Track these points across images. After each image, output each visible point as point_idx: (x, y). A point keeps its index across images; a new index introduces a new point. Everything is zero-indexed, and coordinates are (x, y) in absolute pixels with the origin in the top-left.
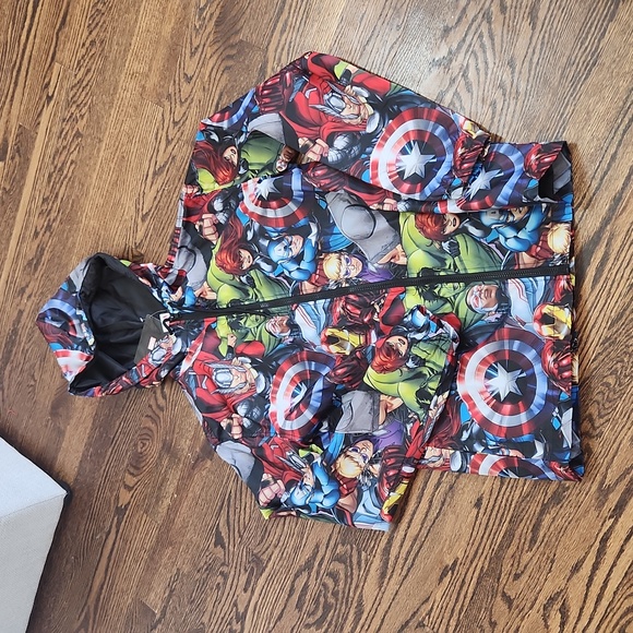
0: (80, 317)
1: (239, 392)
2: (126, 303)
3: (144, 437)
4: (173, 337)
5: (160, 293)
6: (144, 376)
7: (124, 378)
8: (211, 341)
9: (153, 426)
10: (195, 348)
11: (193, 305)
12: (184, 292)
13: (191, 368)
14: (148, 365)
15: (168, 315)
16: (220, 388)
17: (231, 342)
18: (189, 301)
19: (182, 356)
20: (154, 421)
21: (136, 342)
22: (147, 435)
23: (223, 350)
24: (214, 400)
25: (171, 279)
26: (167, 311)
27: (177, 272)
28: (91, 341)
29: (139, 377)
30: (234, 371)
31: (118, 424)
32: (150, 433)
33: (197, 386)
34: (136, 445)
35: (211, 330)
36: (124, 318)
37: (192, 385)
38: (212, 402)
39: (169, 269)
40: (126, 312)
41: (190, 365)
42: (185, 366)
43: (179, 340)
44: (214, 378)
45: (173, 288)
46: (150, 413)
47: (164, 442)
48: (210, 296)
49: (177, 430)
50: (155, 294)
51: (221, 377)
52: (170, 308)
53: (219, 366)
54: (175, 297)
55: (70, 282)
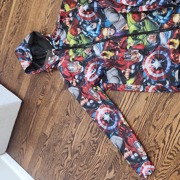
0: (28, 51)
1: (76, 72)
2: (42, 47)
3: (46, 84)
4: (56, 56)
5: (52, 43)
6: (47, 68)
7: (41, 69)
8: (67, 57)
9: (49, 81)
10: (63, 59)
11: (62, 46)
12: (60, 42)
13: (61, 65)
14: (48, 64)
15: (54, 50)
16: (70, 71)
17: (73, 57)
18: (61, 45)
19: (59, 61)
20: (49, 79)
21: (44, 58)
22: (47, 83)
23: (71, 59)
24: (68, 75)
25: (56, 38)
26: (54, 48)
27: (57, 36)
28: (31, 58)
29: (45, 68)
30: (74, 66)
31: (38, 80)
33: (63, 70)
34: (43, 87)
35: (67, 54)
36: (41, 51)
37: (62, 70)
38: (67, 75)
39: (55, 35)
40: (42, 49)
41: (61, 64)
42: (60, 64)
43: (58, 57)
44: (68, 68)
45: (56, 41)
46: (48, 77)
47: (52, 85)
48: (68, 43)
49: (56, 82)
50: (51, 43)
51: (71, 67)
52: (55, 47)
53: (70, 64)
54: (57, 43)
55: (25, 41)
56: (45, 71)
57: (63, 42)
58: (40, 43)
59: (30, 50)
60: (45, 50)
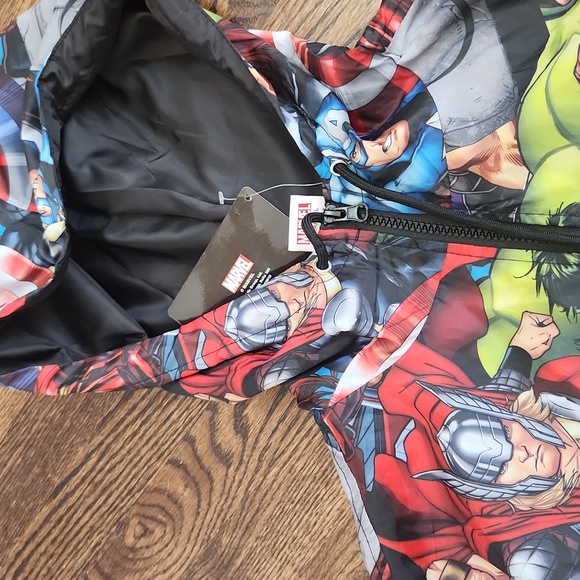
1: (523, 504)
2: (176, 139)
3: (152, 512)
6: (201, 365)
7: (134, 358)
9: (186, 495)
10: (401, 328)
12: (412, 143)
13: (372, 388)
14: (221, 336)
15: (316, 204)
16: (456, 471)
17: (532, 340)
18: (415, 177)
19: (349, 344)
20: (192, 482)
22: (160, 511)
23: (491, 354)
25: (365, 89)
26: (316, 186)
27: (389, 72)
28: (54, 229)
29: (182, 365)
30: (516, 432)
31: (81, 453)
32: (172, 509)
33: (380, 449)
34: (122, 525)
36: (163, 181)
37: (368, 442)
39: (372, 52)
40: (169, 163)
41: (372, 376)
42: (354, 376)
44: (444, 437)
45: (367, 122)
46: (185, 457)
47: (211, 549)
48: (509, 176)
49: (259, 529)
50: (293, 128)
51: (474, 443)
52: (335, 184)
53: (470, 404)
55: (14, 39)
56: (172, 386)
57: (458, 156)
58: (164, 89)
59: (59, 146)
60: (212, 175)
